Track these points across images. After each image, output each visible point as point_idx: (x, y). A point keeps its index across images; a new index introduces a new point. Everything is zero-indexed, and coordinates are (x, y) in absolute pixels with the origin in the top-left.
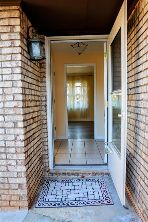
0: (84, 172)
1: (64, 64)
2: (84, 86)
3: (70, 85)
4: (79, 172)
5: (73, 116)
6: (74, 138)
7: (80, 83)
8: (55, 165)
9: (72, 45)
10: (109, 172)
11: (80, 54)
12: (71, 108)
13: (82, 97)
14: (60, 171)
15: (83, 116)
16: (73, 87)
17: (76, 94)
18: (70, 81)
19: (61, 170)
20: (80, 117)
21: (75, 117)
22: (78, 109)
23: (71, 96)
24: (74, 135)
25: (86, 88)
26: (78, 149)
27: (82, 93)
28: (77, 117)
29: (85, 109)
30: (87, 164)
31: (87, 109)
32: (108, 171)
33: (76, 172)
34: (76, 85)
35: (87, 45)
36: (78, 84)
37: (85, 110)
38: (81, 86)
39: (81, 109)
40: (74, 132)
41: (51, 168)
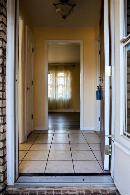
0: (70, 191)
1: (46, 40)
2: (67, 77)
3: (53, 75)
4: (62, 191)
5: (56, 107)
6: (55, 129)
7: (64, 74)
8: (20, 175)
9: (54, 4)
10: (117, 191)
11: (64, 17)
12: (54, 99)
13: (65, 87)
14: (27, 189)
15: (66, 107)
16: (56, 77)
17: (59, 84)
18: (53, 71)
19: (29, 186)
20: (63, 108)
21: (57, 107)
22: (61, 100)
23: (54, 85)
24: (56, 125)
25: (69, 79)
26: (60, 145)
27: (65, 83)
28: (59, 107)
29: (68, 99)
30: (76, 172)
31: (70, 100)
32: (114, 188)
33: (55, 191)
34: (59, 74)
35: (75, 5)
36: (61, 74)
37: (68, 101)
38: (65, 76)
39: (63, 99)
40: (56, 122)
41: (10, 181)
